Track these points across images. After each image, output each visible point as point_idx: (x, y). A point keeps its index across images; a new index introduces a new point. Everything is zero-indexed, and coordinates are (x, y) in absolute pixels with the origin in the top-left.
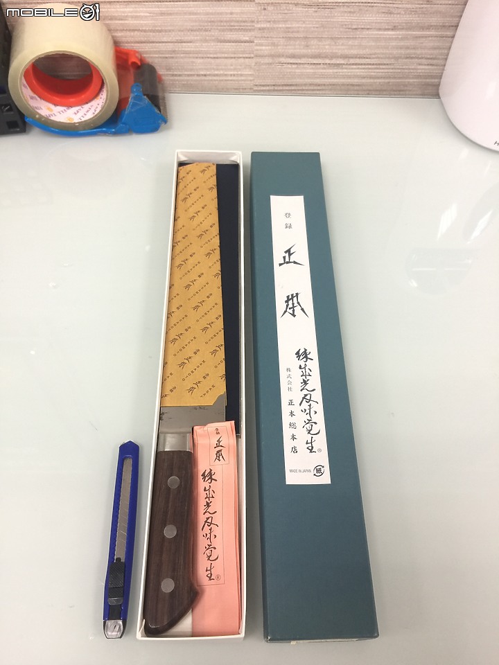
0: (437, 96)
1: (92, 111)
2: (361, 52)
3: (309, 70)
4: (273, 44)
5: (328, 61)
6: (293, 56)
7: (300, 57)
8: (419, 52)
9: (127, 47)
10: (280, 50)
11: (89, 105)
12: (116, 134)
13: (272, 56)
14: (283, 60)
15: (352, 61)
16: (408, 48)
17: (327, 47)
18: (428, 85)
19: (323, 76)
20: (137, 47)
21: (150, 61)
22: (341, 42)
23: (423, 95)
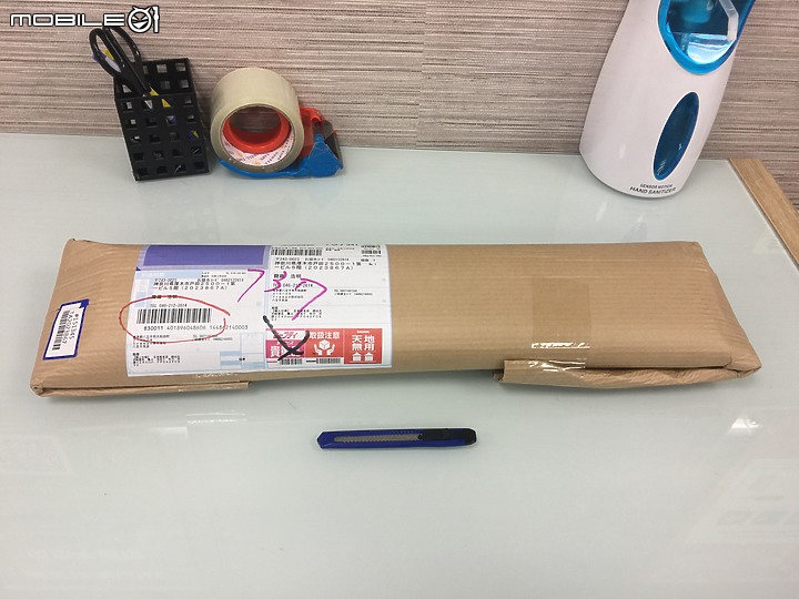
0: (578, 153)
1: (278, 156)
2: (511, 115)
3: (465, 129)
4: (436, 107)
5: (482, 122)
6: (453, 118)
7: (458, 118)
8: (560, 115)
9: (308, 106)
10: (441, 112)
11: (274, 152)
12: (296, 177)
13: (434, 117)
14: (443, 120)
15: (503, 122)
16: (550, 112)
17: (481, 110)
18: (568, 143)
19: (477, 134)
20: (317, 106)
21: (327, 119)
22: (493, 106)
23: (566, 152)
